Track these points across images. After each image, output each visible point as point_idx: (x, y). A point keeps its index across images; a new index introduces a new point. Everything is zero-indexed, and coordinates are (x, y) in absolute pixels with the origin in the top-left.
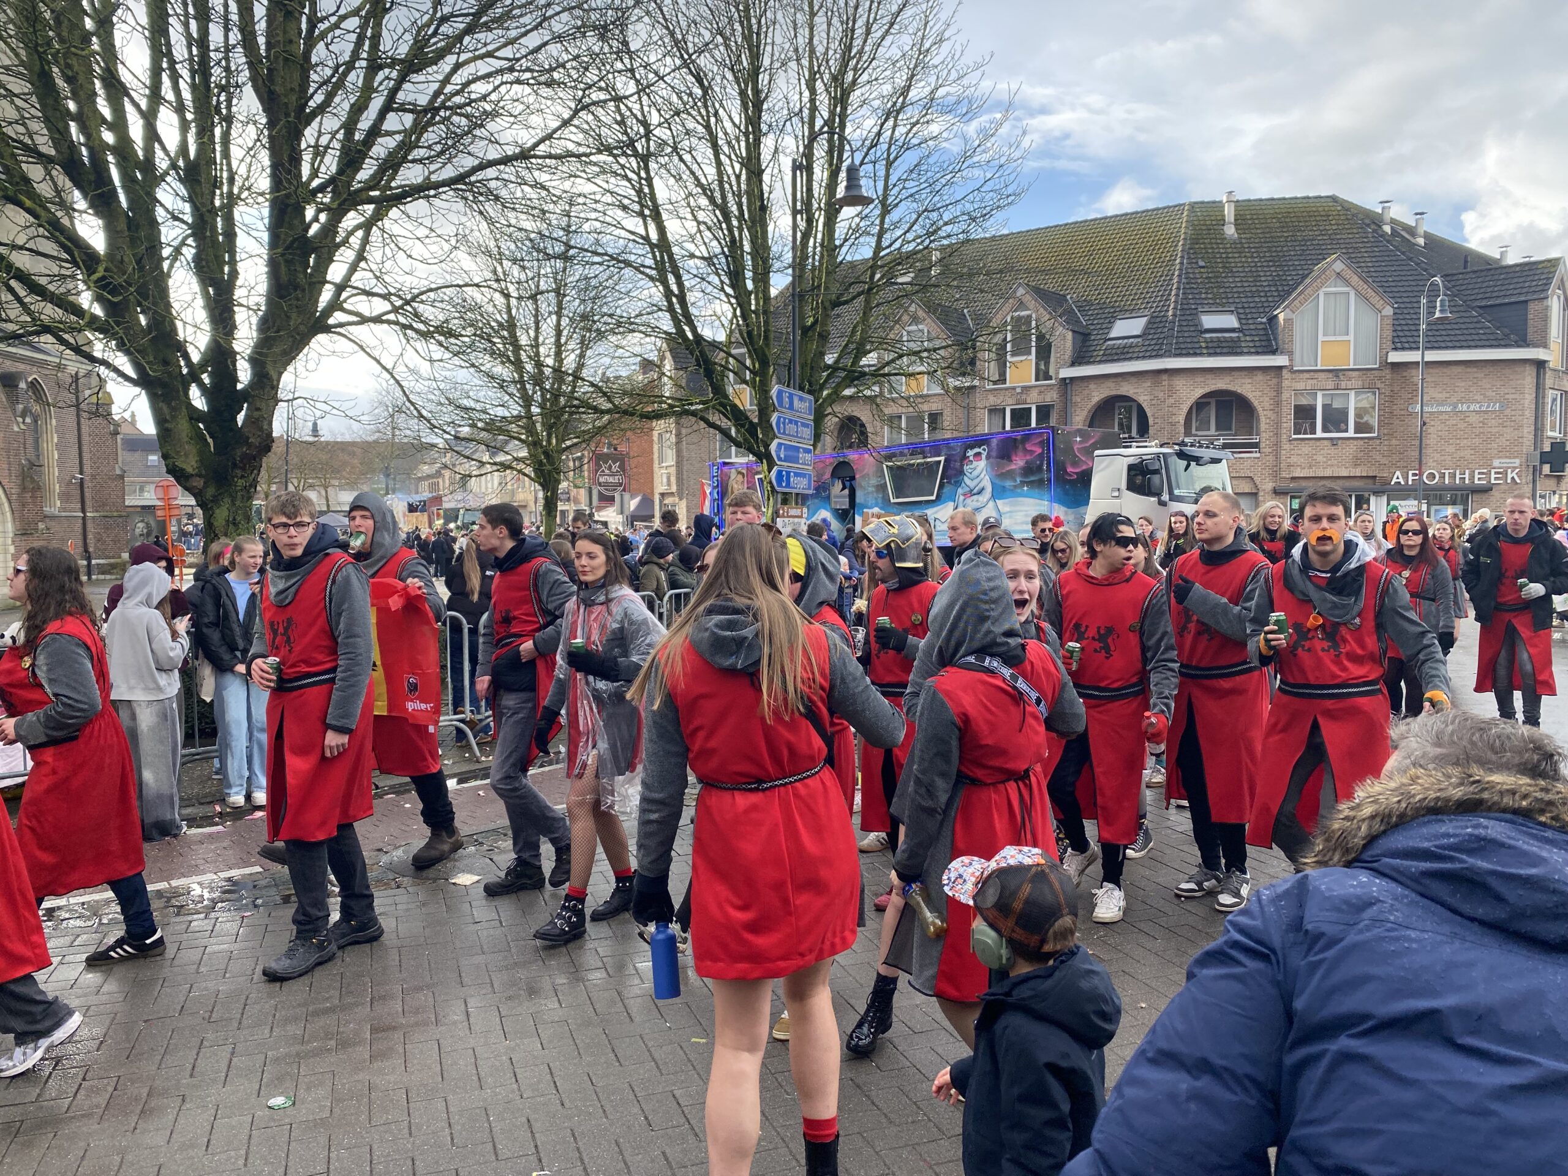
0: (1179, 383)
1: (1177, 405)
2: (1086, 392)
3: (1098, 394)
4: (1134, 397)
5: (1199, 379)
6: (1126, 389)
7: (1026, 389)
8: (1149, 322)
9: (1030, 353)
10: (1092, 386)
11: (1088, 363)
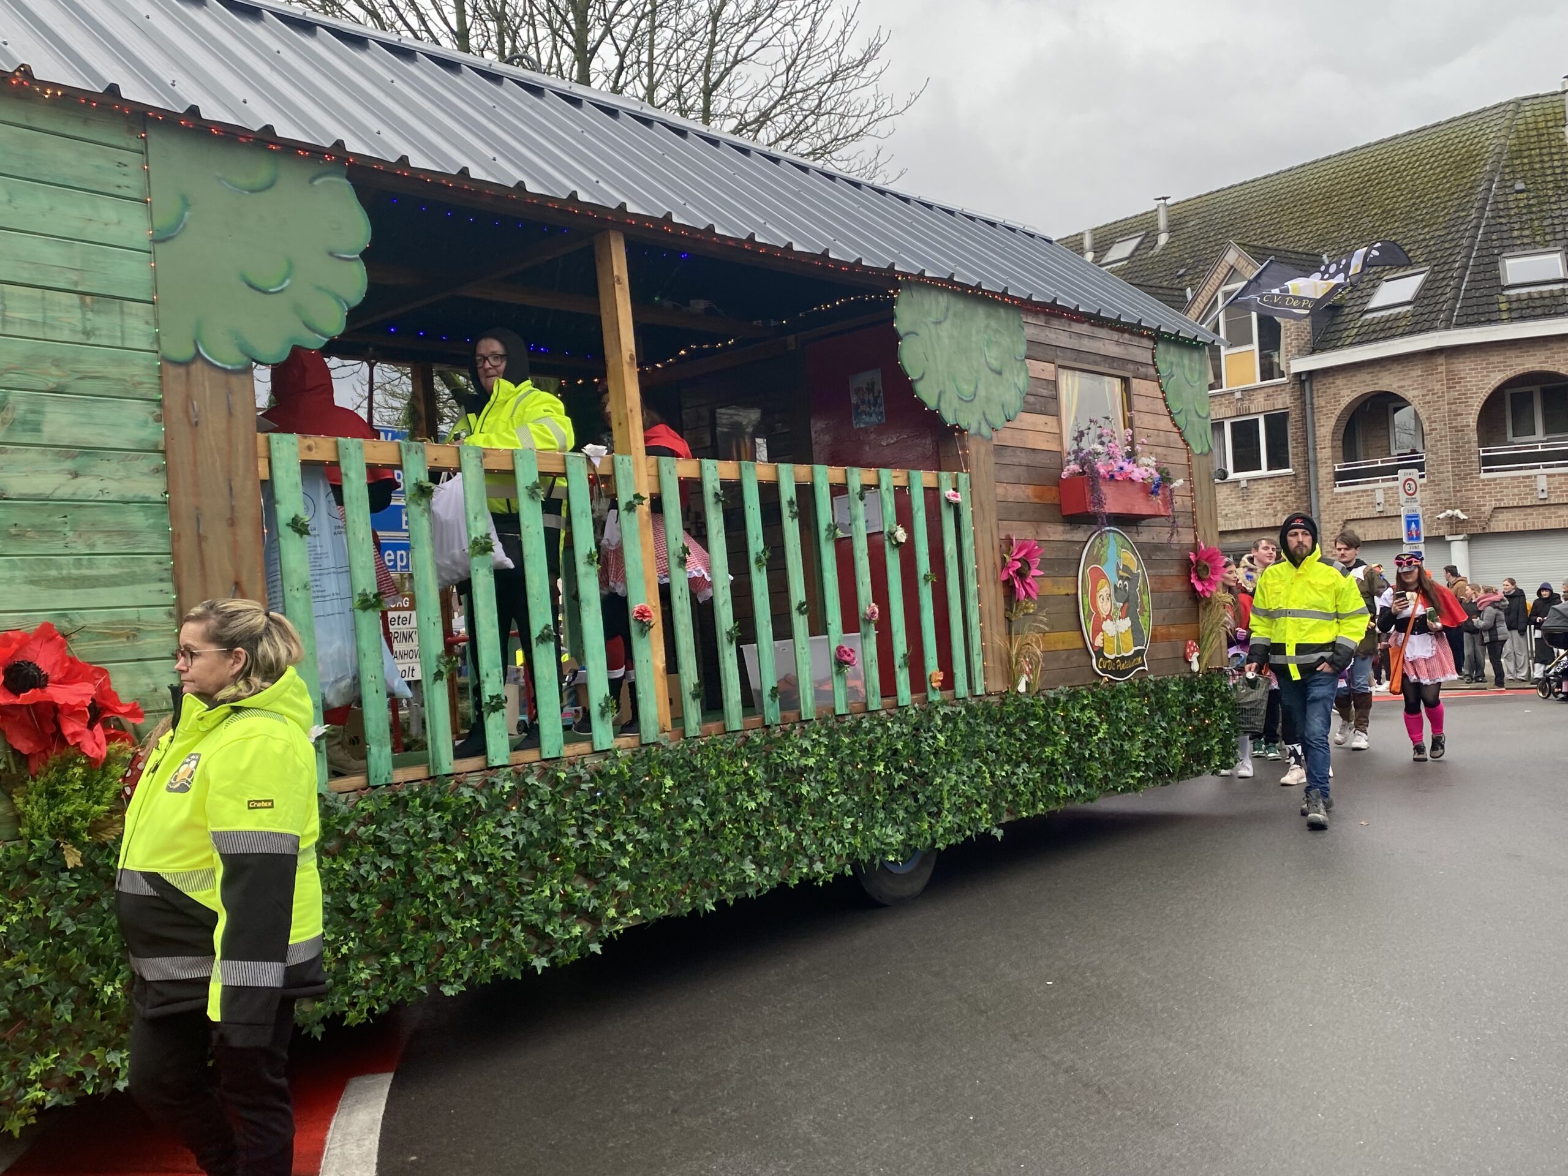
0: (1465, 367)
1: (1462, 400)
2: (1332, 391)
3: (1348, 392)
4: (1399, 392)
5: (1495, 358)
6: (1388, 382)
7: (1248, 392)
8: (1426, 281)
9: (1251, 342)
10: (1340, 382)
11: (1334, 348)
